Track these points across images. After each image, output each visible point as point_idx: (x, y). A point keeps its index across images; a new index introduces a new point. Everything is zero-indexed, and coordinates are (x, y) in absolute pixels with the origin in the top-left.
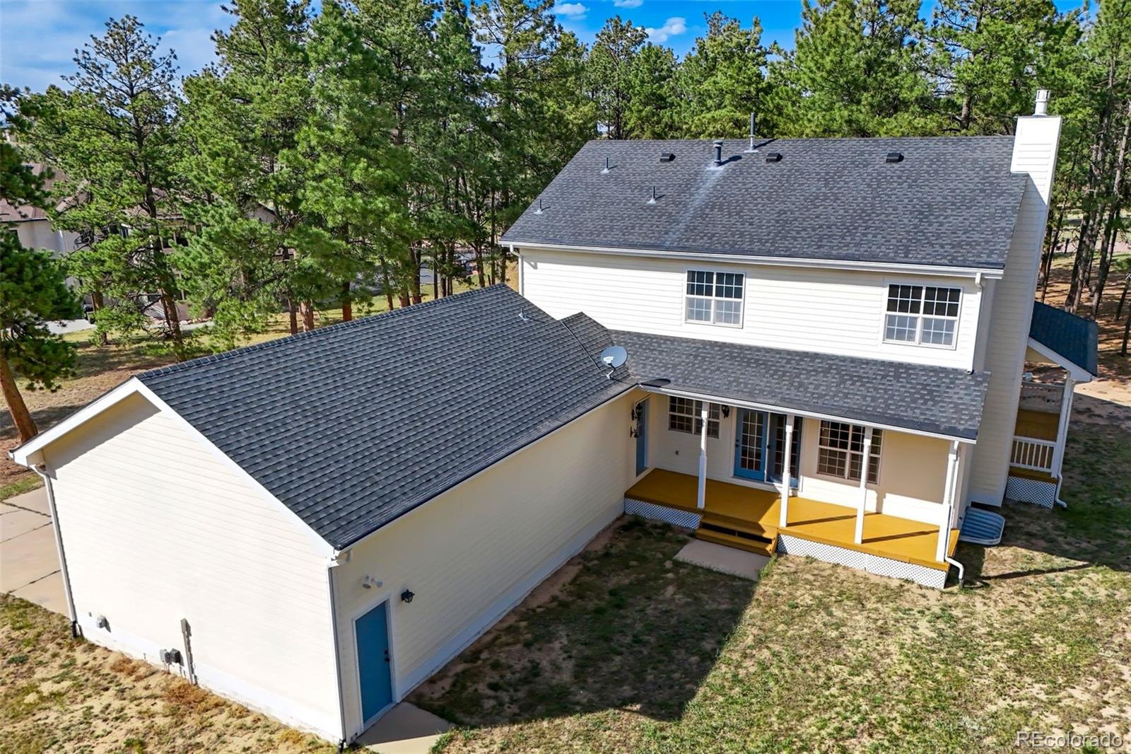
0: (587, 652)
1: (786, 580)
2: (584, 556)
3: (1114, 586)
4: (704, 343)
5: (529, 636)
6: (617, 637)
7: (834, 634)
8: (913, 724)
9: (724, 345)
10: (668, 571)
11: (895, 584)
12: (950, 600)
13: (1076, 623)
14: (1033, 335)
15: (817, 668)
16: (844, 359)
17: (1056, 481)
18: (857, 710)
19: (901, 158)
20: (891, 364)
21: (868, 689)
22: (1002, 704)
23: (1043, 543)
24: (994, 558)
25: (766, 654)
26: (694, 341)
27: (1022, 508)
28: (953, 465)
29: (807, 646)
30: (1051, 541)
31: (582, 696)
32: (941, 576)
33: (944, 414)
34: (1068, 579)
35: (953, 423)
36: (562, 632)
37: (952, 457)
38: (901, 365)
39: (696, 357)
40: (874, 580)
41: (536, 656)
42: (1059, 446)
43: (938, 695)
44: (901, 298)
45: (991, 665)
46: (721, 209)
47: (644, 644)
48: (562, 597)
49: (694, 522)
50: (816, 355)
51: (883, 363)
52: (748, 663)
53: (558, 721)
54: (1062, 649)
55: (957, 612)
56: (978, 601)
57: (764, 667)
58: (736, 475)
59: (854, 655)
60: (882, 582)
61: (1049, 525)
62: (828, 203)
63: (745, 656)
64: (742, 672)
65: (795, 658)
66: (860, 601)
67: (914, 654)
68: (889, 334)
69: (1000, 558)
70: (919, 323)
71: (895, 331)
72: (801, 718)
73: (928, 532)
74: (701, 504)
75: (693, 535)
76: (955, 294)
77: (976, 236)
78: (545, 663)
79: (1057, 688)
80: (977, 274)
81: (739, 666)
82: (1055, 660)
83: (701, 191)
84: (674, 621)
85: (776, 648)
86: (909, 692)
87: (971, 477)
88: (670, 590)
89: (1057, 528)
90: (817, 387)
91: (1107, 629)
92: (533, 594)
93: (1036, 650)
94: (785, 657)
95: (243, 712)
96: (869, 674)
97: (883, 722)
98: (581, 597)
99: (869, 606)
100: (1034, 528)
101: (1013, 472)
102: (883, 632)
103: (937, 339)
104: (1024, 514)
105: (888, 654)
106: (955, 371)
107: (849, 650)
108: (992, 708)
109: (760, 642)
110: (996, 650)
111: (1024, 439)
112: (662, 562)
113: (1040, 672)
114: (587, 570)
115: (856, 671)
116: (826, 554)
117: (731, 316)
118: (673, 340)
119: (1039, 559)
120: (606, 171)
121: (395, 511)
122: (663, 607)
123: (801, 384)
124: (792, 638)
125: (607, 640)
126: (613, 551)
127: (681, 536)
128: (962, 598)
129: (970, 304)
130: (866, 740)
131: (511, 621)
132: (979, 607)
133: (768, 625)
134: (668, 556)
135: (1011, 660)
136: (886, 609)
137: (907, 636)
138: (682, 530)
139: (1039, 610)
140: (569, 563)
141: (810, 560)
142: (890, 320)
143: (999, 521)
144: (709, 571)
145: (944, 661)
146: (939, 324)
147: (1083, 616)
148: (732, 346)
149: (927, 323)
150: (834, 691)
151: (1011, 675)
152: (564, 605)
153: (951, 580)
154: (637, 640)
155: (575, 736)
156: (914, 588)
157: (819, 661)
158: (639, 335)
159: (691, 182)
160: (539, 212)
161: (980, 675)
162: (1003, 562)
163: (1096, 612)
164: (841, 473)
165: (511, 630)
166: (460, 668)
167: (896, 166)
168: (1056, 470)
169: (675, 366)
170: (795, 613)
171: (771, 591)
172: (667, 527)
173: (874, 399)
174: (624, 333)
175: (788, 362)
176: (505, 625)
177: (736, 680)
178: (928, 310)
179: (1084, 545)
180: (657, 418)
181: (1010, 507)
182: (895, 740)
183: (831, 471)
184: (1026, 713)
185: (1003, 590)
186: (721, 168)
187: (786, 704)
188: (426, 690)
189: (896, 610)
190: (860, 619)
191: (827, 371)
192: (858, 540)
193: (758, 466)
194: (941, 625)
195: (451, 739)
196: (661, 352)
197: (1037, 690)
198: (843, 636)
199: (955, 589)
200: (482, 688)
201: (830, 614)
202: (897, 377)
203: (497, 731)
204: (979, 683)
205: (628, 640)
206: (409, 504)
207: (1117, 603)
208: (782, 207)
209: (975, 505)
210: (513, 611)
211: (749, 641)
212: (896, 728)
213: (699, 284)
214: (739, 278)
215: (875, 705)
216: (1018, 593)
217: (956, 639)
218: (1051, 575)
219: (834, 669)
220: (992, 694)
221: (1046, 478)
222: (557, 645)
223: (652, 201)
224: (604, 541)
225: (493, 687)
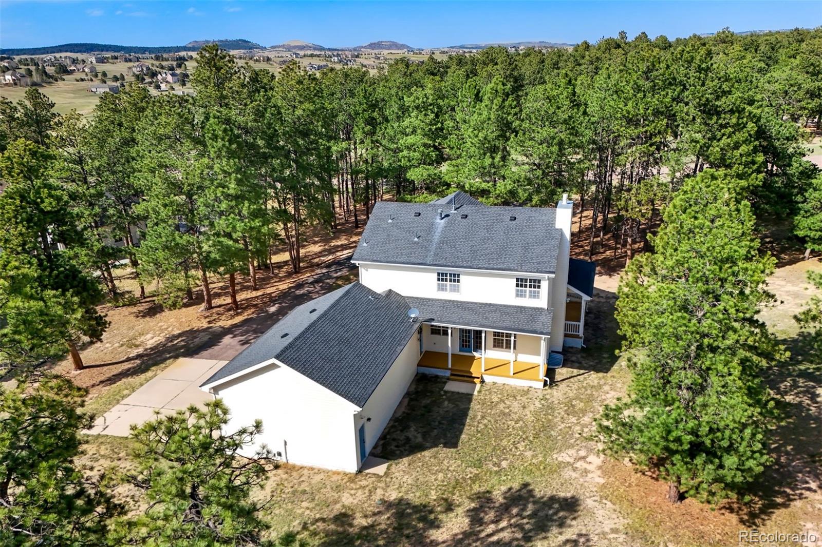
0: (424, 430)
1: (487, 393)
2: (408, 394)
3: (600, 379)
4: (446, 301)
5: (401, 428)
6: (433, 423)
7: (507, 411)
8: (536, 436)
9: (453, 301)
10: (443, 396)
11: (526, 389)
12: (545, 392)
13: (587, 395)
14: (569, 283)
15: (504, 424)
16: (501, 306)
17: (581, 338)
18: (519, 435)
19: (515, 218)
20: (518, 307)
21: (521, 428)
22: (563, 426)
23: (577, 365)
24: (560, 373)
25: (486, 421)
26: (441, 300)
27: (570, 350)
28: (543, 345)
29: (499, 416)
30: (580, 363)
31: (428, 445)
32: (542, 384)
33: (538, 327)
34: (585, 378)
35: (542, 330)
36: (412, 424)
37: (542, 341)
38: (521, 307)
39: (444, 307)
40: (518, 388)
41: (406, 434)
42: (582, 324)
43: (543, 426)
44: (520, 282)
45: (559, 414)
46: (447, 244)
47: (443, 424)
48: (406, 411)
49: (448, 373)
50: (490, 305)
51: (516, 306)
52: (480, 425)
53: (423, 454)
54: (582, 404)
55: (548, 397)
56: (555, 391)
57: (486, 426)
58: (460, 351)
59: (515, 417)
60: (521, 389)
61: (579, 356)
62: (489, 242)
63: (479, 423)
64: (479, 429)
65: (496, 421)
66: (515, 397)
67: (535, 414)
68: (517, 295)
69: (562, 372)
70: (528, 292)
71: (519, 295)
72: (501, 440)
73: (536, 367)
74: (450, 366)
75: (448, 379)
76: (539, 281)
77: (545, 259)
78: (410, 436)
79: (579, 418)
80: (546, 275)
81: (477, 427)
82: (579, 409)
83: (436, 234)
84: (451, 414)
85: (489, 418)
86: (534, 426)
87: (550, 343)
88: (446, 403)
89: (582, 357)
90: (493, 318)
91: (596, 396)
92: (395, 412)
93: (573, 406)
94: (493, 421)
95: (312, 469)
96: (521, 423)
97: (527, 437)
98: (414, 410)
99: (518, 398)
100: (574, 358)
101: (566, 335)
102: (524, 407)
103: (534, 297)
104: (570, 352)
105: (526, 415)
106: (541, 308)
107: (513, 416)
108: (560, 428)
109: (483, 417)
110: (561, 408)
111: (569, 322)
112: (439, 392)
113: (574, 413)
114: (411, 400)
115: (516, 422)
116: (500, 380)
117: (456, 290)
118: (432, 300)
119: (576, 371)
120: (390, 221)
121: (370, 392)
122: (446, 409)
123: (487, 318)
124: (494, 414)
125: (430, 425)
126: (419, 390)
127: (444, 380)
128: (549, 391)
129: (545, 285)
130: (523, 444)
131: (392, 423)
132: (555, 393)
133: (484, 410)
134: (442, 389)
135: (566, 411)
136: (524, 399)
137: (532, 408)
138: (443, 377)
139: (575, 392)
140: (404, 397)
141: (495, 383)
142: (517, 291)
143: (561, 357)
144: (458, 393)
145: (544, 415)
146: (535, 292)
147: (589, 392)
148: (457, 302)
149: (530, 292)
150: (510, 430)
151: (566, 416)
152: (408, 414)
153: (545, 384)
154: (440, 423)
155: (431, 457)
156: (532, 389)
157: (504, 421)
158: (417, 298)
159: (431, 227)
160: (365, 244)
161: (556, 417)
162: (563, 375)
163: (594, 389)
164: (502, 347)
165: (393, 427)
166: (382, 442)
167: (514, 222)
168: (581, 334)
169: (436, 312)
170: (493, 406)
171: (483, 398)
172: (437, 377)
173: (514, 322)
174: (411, 297)
175: (480, 308)
176: (390, 425)
177: (478, 432)
178: (530, 286)
179: (591, 363)
180: (426, 332)
181: (566, 350)
182: (531, 442)
183: (498, 347)
184: (570, 427)
185: (563, 386)
186: (443, 221)
187: (496, 437)
188: (374, 451)
189: (527, 399)
190: (516, 404)
191: (495, 311)
192: (511, 374)
193: (469, 346)
194: (543, 402)
195: (391, 465)
196: (429, 306)
197: (574, 420)
198: (511, 411)
199: (547, 388)
200: (393, 447)
201: (505, 404)
202: (521, 312)
203: (404, 459)
204: (556, 420)
205: (437, 423)
206: (373, 389)
207: (600, 385)
208: (471, 243)
209: (552, 352)
210: (391, 420)
211: (479, 417)
212: (531, 438)
213: (442, 277)
214: (458, 275)
215: (524, 432)
216: (568, 386)
217: (548, 406)
218: (579, 377)
219: (510, 423)
220: (560, 423)
221: (578, 337)
222: (412, 429)
223: (416, 239)
224: (414, 386)
225: (397, 446)
